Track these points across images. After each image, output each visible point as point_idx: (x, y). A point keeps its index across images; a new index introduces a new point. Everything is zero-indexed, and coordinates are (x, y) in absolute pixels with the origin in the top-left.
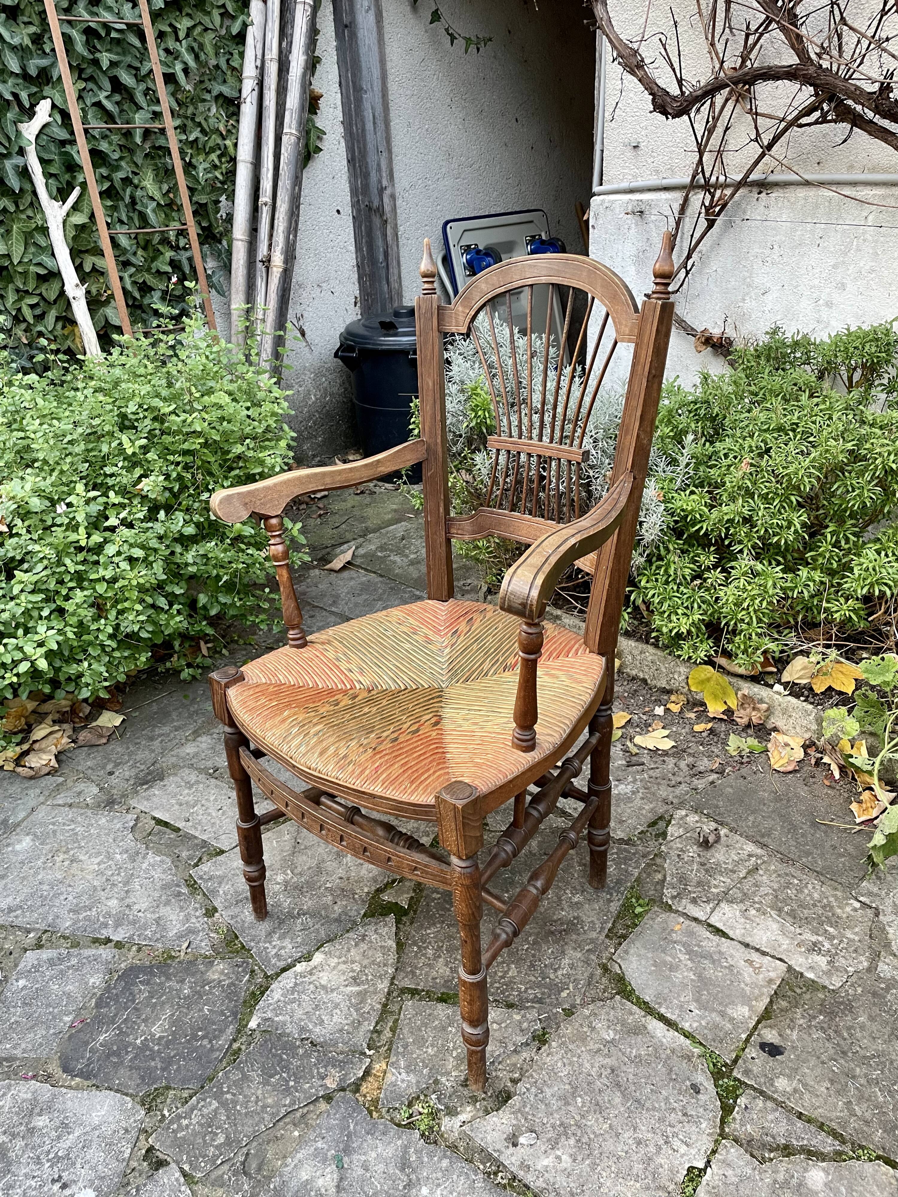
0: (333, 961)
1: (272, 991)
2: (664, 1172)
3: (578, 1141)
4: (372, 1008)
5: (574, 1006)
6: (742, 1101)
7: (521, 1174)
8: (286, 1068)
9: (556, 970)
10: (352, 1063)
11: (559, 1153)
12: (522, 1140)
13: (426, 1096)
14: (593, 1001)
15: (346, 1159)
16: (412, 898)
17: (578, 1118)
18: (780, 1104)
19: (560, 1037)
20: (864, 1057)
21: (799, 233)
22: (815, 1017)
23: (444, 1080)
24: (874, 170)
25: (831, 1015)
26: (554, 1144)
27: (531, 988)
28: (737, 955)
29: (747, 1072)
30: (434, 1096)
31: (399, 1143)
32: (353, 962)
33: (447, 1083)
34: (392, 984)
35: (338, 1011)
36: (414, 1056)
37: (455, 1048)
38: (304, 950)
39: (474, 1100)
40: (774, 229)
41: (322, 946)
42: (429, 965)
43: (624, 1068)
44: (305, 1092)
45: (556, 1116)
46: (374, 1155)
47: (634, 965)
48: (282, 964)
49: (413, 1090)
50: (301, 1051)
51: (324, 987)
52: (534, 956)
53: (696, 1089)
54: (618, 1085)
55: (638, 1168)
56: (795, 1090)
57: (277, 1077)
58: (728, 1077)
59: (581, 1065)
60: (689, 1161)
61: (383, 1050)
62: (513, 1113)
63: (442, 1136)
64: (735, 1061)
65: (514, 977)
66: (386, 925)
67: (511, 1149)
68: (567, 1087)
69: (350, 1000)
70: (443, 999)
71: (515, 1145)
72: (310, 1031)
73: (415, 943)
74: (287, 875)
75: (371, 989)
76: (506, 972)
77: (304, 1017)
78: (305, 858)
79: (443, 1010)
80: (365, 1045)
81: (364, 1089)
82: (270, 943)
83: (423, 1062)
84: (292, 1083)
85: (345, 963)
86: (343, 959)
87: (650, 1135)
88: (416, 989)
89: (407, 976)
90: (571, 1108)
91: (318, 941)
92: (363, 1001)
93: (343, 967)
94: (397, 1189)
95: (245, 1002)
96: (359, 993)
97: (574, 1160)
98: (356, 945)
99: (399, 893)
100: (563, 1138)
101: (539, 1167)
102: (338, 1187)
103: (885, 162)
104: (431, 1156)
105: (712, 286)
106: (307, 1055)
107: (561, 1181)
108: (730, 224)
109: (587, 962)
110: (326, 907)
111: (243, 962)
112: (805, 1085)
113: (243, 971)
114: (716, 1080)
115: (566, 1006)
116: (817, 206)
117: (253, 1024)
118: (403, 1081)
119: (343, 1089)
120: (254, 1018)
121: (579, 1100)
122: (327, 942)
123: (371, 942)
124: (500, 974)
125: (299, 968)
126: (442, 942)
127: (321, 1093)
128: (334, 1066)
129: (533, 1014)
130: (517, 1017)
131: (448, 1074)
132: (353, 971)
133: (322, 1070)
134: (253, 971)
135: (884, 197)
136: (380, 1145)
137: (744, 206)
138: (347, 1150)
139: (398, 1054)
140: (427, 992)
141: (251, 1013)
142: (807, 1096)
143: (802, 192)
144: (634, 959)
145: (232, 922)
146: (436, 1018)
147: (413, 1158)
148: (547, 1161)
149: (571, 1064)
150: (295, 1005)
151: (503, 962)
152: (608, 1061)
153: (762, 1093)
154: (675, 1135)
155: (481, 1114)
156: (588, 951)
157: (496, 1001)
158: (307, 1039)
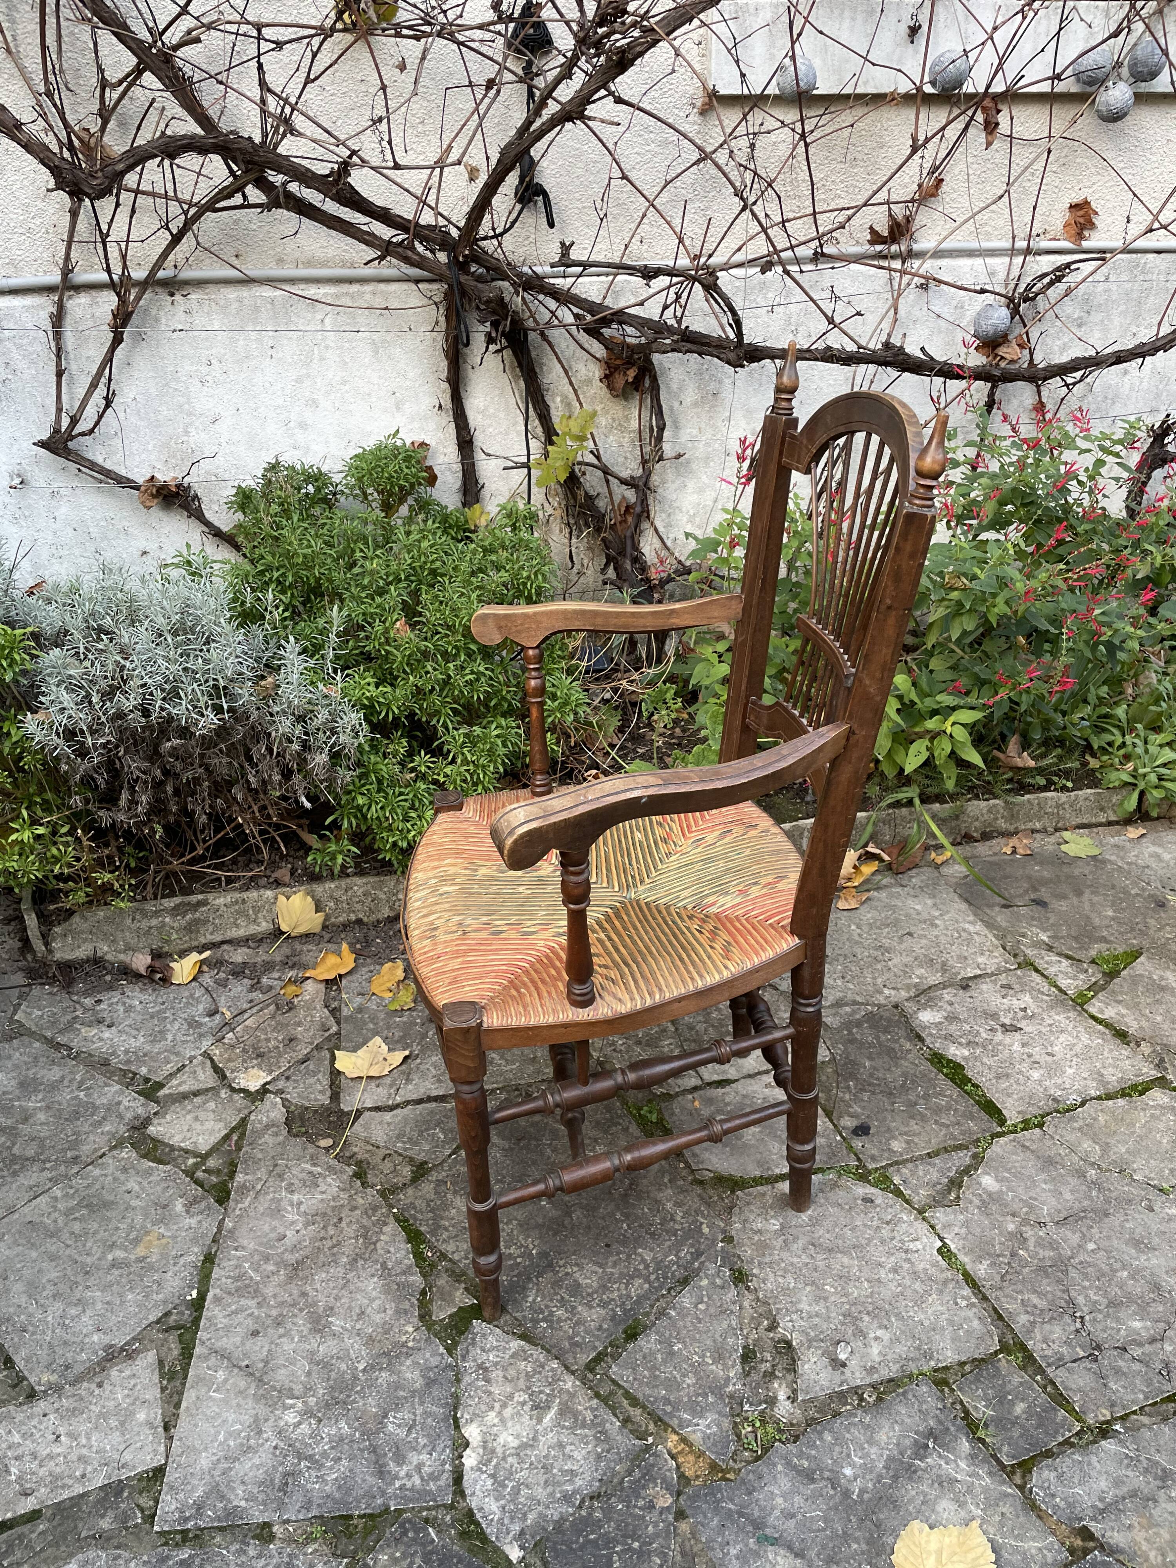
0: (492, 1417)
1: (481, 1509)
2: (932, 1271)
3: (868, 1313)
4: (593, 1410)
5: (724, 1231)
6: (897, 1180)
7: (876, 1377)
8: (609, 1542)
9: (673, 1219)
10: (653, 1466)
11: (872, 1335)
12: (842, 1356)
13: (738, 1415)
14: (730, 1213)
15: (768, 1531)
16: (466, 1289)
17: (844, 1300)
18: (911, 1160)
19: (752, 1262)
20: (902, 1086)
21: (241, 342)
22: (848, 1087)
23: (731, 1388)
24: (309, 263)
25: (852, 1076)
26: (861, 1333)
27: (678, 1251)
28: (755, 1088)
29: (873, 1158)
30: (746, 1407)
31: (780, 1468)
32: (511, 1397)
33: (735, 1387)
34: (573, 1373)
35: (568, 1449)
36: (685, 1399)
37: (703, 1356)
38: (445, 1442)
39: (770, 1375)
40: (207, 340)
41: (456, 1420)
42: (578, 1323)
43: (816, 1235)
44: (657, 1535)
45: (833, 1315)
46: (780, 1500)
47: (714, 1160)
48: (446, 1479)
49: (726, 1424)
50: (598, 1514)
51: (524, 1446)
52: (641, 1226)
53: (868, 1200)
54: (831, 1250)
55: (918, 1286)
56: (908, 1142)
57: (615, 1558)
58: (870, 1173)
59: (792, 1264)
60: (932, 1247)
61: (652, 1427)
62: (809, 1347)
63: (792, 1425)
64: (859, 1159)
65: (654, 1258)
66: (484, 1336)
67: (846, 1370)
68: (808, 1288)
69: (564, 1427)
70: (632, 1335)
71: (844, 1365)
72: (575, 1492)
73: (536, 1322)
74: (292, 1406)
75: (565, 1397)
76: (643, 1261)
77: (550, 1489)
78: (283, 1371)
79: (648, 1342)
80: (636, 1442)
81: (689, 1473)
82: (396, 1477)
83: (699, 1395)
84: (636, 1545)
85: (504, 1406)
86: (497, 1405)
87: (893, 1259)
88: (600, 1353)
89: (575, 1353)
90: (833, 1299)
91: (445, 1419)
92: (576, 1415)
93: (508, 1412)
94: (832, 1497)
95: (470, 1551)
96: (562, 1413)
97: (886, 1328)
98: (488, 1381)
99: (446, 1297)
100: (858, 1322)
101: (878, 1359)
102: (797, 1555)
103: (319, 254)
104: (814, 1446)
105: (133, 419)
106: (608, 1511)
107: (901, 1349)
108: (140, 337)
109: (682, 1191)
110: (397, 1386)
111: (402, 1526)
112: (906, 1134)
113: (417, 1532)
114: (869, 1182)
115: (720, 1237)
116: (256, 309)
117: (515, 1554)
118: (708, 1426)
119: (679, 1494)
120: (507, 1549)
121: (827, 1287)
122: (456, 1409)
123: (496, 1364)
124: (641, 1267)
125: (470, 1460)
126: (556, 1294)
127: (671, 1518)
128: (644, 1487)
129: (711, 1268)
130: (705, 1282)
131: (728, 1379)
132: (524, 1404)
133: (641, 1503)
134: (427, 1520)
135: (337, 296)
136: (771, 1488)
137: (154, 312)
138: (758, 1525)
139: (671, 1415)
140: (611, 1344)
141: (498, 1550)
142: (916, 1140)
143: (231, 293)
144: (707, 1155)
145: (315, 1512)
146: (652, 1353)
147: (806, 1464)
148: (875, 1350)
149: (786, 1271)
150: (524, 1492)
151: (629, 1256)
152: (801, 1243)
153: (897, 1163)
154: (902, 1242)
155: (790, 1377)
156: (670, 1181)
157: (669, 1290)
158: (583, 1501)
